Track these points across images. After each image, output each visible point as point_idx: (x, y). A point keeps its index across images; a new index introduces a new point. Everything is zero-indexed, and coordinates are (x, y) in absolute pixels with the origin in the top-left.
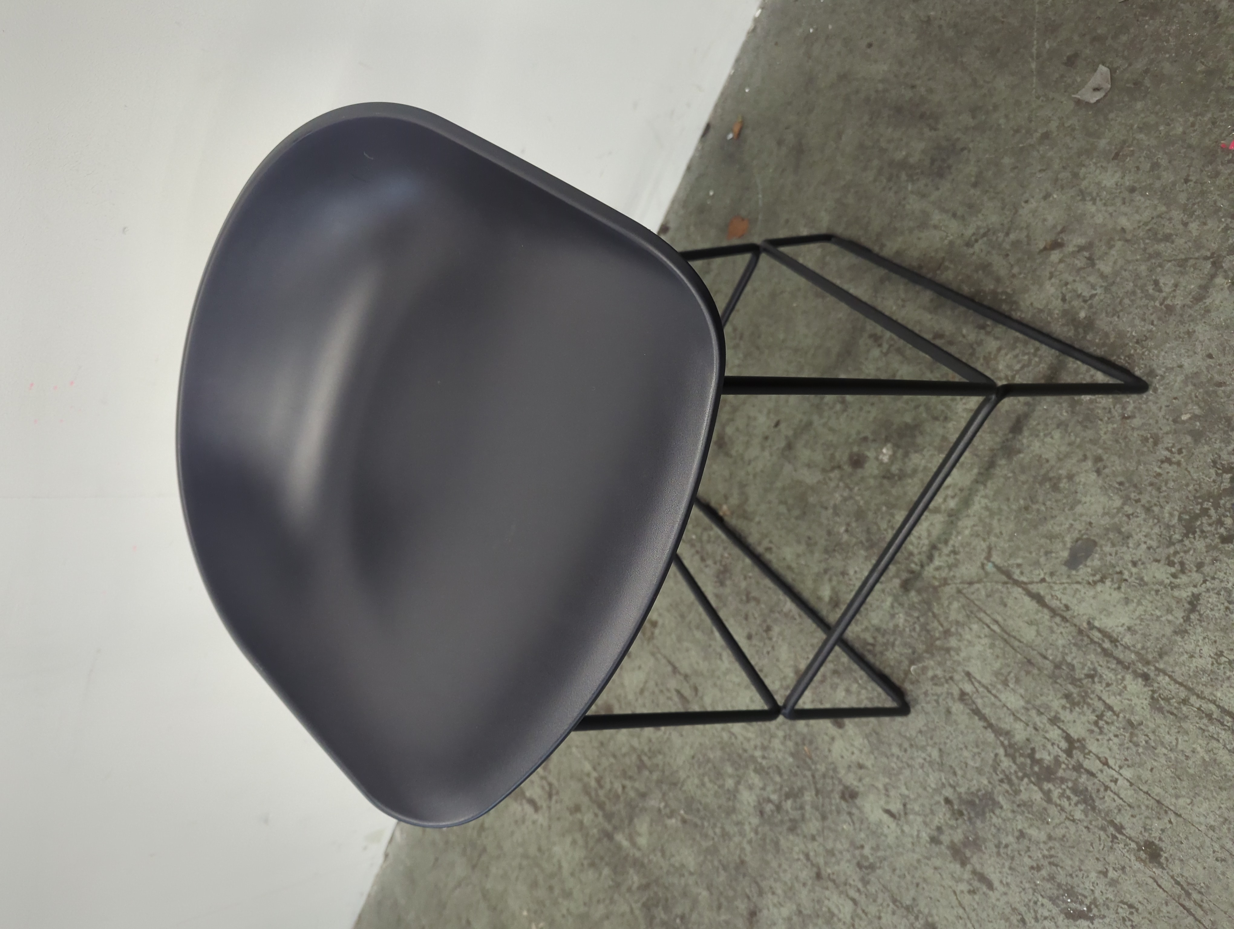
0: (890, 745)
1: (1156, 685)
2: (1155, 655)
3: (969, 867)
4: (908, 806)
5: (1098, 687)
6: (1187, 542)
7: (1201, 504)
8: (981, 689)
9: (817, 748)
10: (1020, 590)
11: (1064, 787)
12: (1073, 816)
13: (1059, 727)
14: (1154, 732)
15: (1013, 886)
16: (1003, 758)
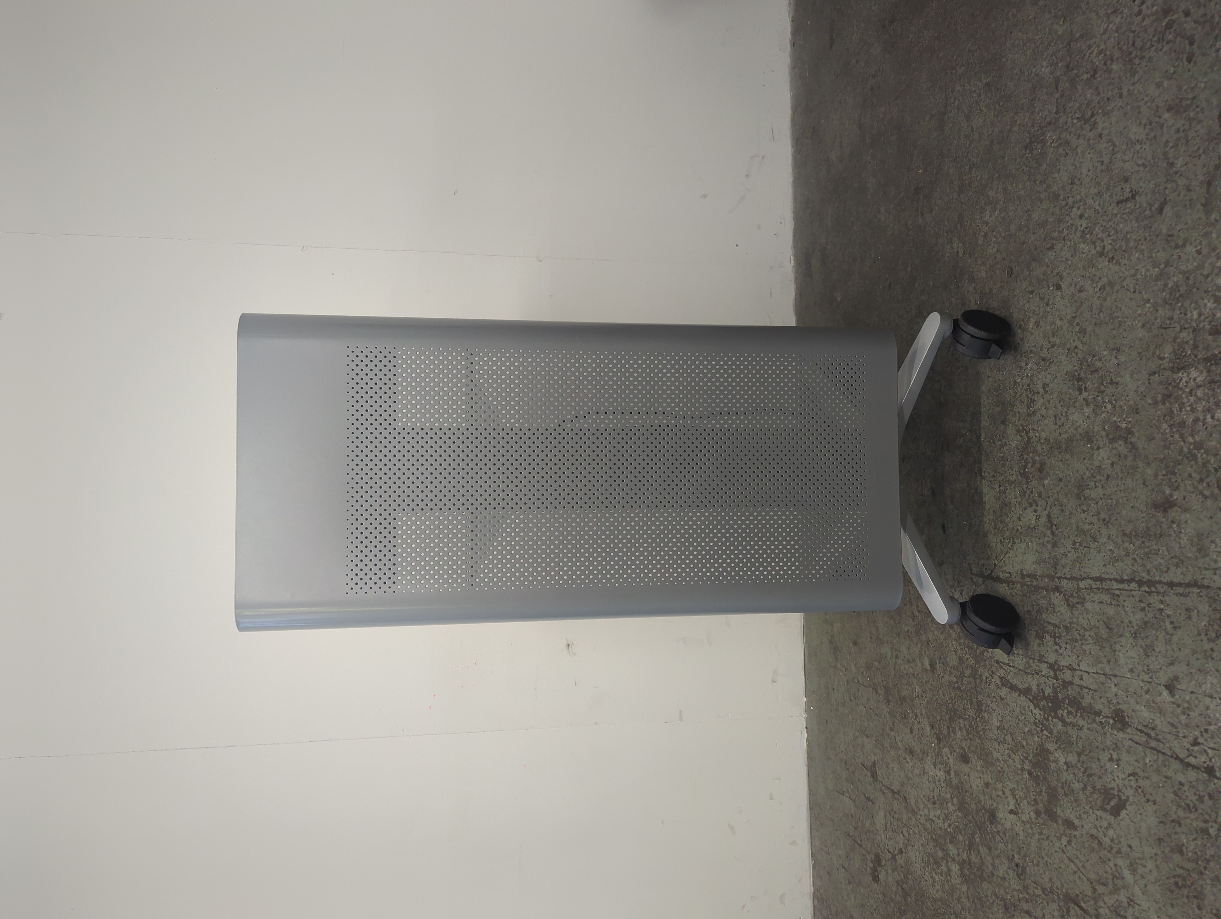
0: (992, 753)
1: (1063, 590)
2: (1053, 569)
3: (1060, 822)
4: (1017, 796)
5: (1044, 616)
6: (1030, 486)
7: (1023, 458)
8: (1006, 667)
9: (966, 791)
10: (990, 581)
11: (1066, 706)
12: (1079, 726)
13: (1045, 662)
14: (1078, 625)
15: (1083, 816)
16: (1034, 711)
